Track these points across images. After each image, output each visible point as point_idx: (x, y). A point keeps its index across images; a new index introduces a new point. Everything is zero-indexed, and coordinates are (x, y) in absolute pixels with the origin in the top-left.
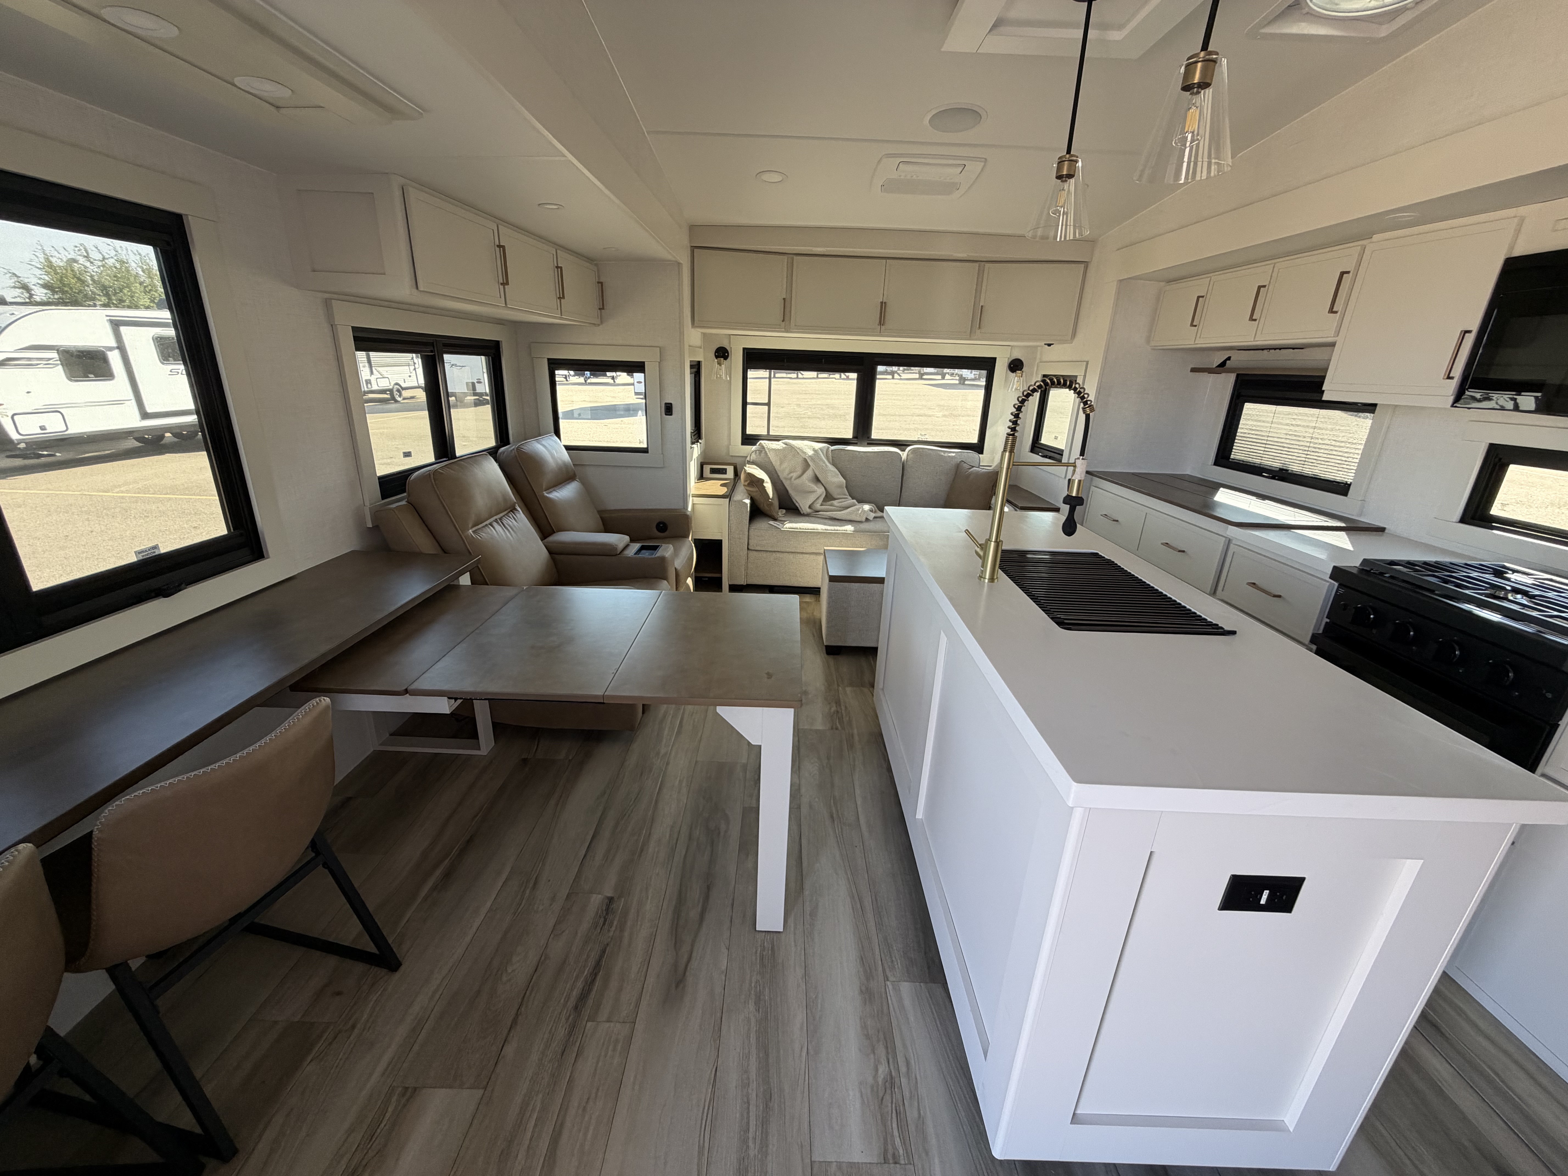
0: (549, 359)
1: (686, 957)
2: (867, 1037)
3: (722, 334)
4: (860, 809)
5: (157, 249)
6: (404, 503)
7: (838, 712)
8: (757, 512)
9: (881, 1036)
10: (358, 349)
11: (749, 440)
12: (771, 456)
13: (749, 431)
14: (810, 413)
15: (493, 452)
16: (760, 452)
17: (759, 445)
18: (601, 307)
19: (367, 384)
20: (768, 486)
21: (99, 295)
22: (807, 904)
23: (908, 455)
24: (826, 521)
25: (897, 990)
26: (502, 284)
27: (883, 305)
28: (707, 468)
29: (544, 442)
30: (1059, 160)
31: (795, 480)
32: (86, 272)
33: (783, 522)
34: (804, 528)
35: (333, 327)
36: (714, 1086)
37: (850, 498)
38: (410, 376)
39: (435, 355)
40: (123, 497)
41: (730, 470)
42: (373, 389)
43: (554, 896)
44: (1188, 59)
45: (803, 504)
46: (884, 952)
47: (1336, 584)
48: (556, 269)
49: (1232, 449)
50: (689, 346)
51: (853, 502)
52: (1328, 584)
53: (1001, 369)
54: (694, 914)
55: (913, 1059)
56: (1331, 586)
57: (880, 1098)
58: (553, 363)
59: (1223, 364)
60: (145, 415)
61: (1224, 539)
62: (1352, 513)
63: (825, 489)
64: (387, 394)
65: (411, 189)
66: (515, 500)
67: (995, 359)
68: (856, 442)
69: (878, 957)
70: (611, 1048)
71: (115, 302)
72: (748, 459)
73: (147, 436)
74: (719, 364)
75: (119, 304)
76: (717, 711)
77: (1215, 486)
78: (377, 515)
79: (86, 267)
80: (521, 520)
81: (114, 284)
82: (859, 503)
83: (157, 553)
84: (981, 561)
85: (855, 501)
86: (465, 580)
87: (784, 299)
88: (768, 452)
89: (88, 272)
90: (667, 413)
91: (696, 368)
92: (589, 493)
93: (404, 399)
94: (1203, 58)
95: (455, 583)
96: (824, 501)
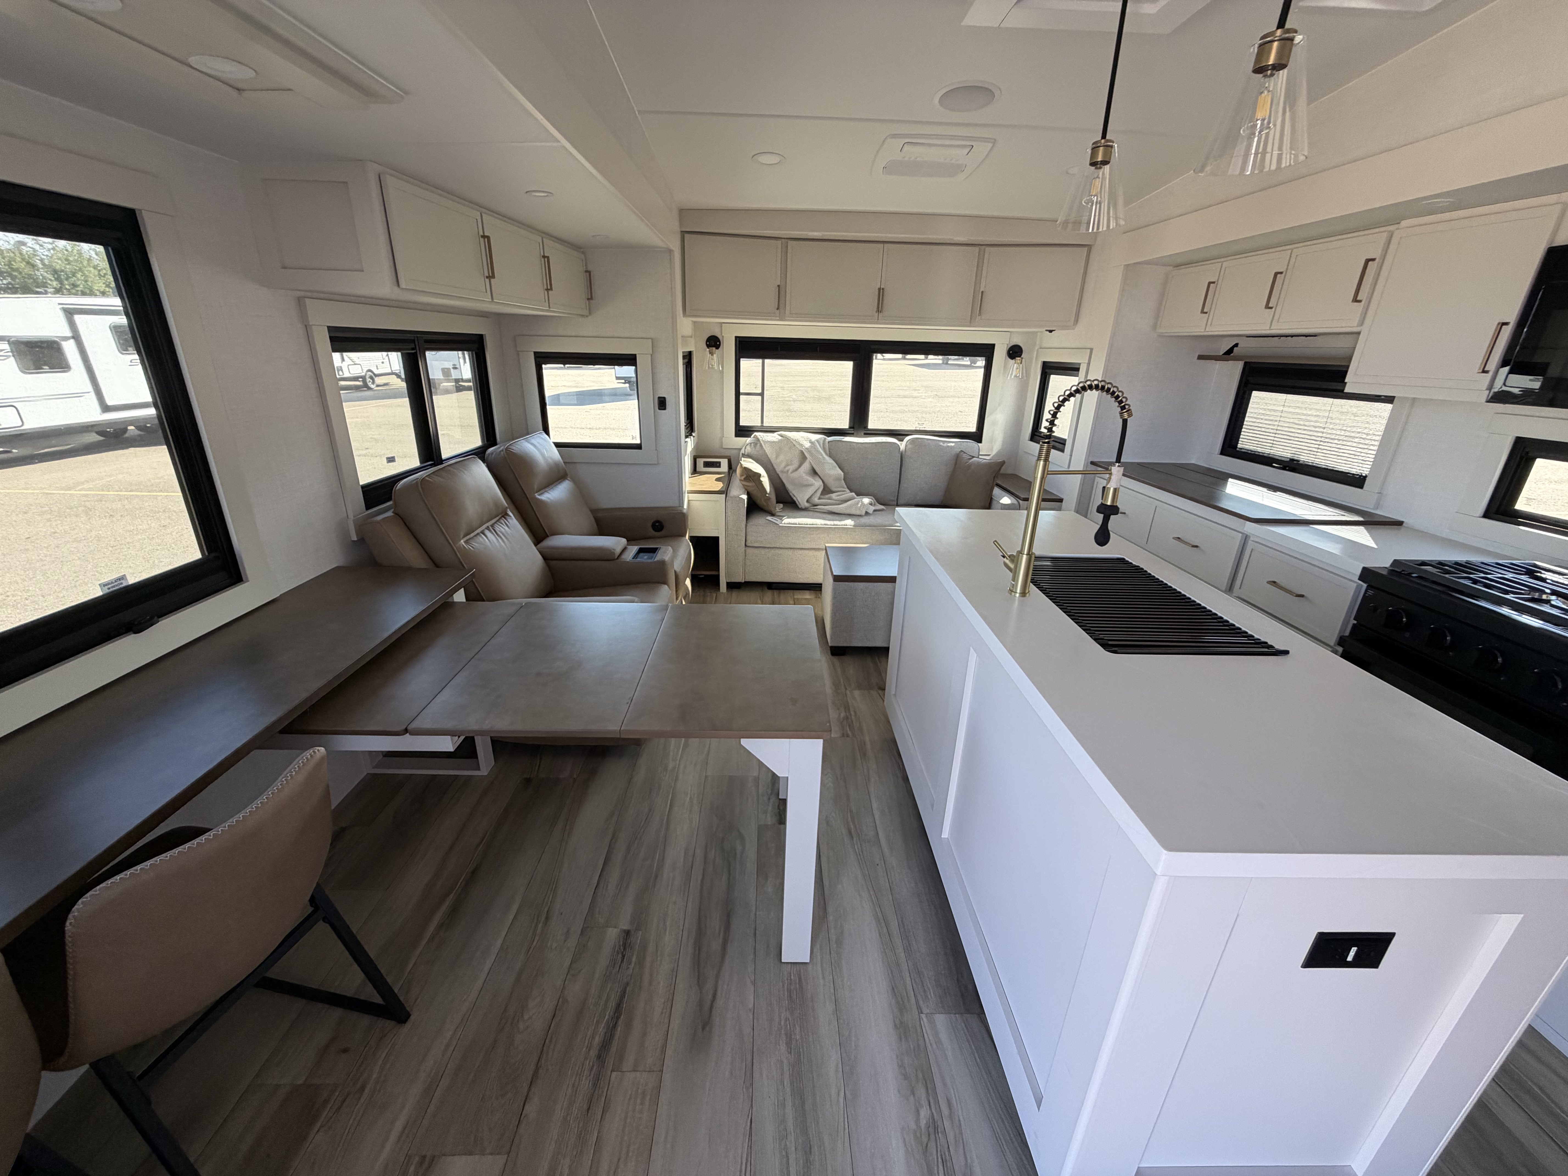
0: (535, 353)
1: (710, 996)
2: (905, 1077)
3: (713, 324)
4: (877, 822)
5: (108, 250)
6: (390, 514)
7: (847, 718)
8: (754, 507)
9: (920, 1075)
10: (334, 350)
11: (742, 431)
12: (768, 450)
13: (742, 423)
14: (794, 397)
15: (479, 453)
16: (756, 444)
17: (754, 437)
18: (590, 297)
19: (338, 371)
20: (765, 481)
21: (51, 280)
22: (832, 931)
23: (906, 446)
24: (824, 516)
25: (932, 1022)
26: (487, 277)
27: (881, 291)
28: (700, 462)
29: (533, 441)
30: (1094, 146)
31: (791, 473)
32: (35, 255)
33: (781, 517)
34: (803, 523)
35: (307, 327)
36: (750, 1139)
37: (848, 491)
38: (383, 363)
39: (416, 353)
40: (86, 495)
41: (724, 463)
42: (345, 376)
43: (568, 931)
44: (1262, 38)
45: (801, 498)
46: (915, 982)
47: (1365, 585)
48: (543, 259)
49: (1239, 438)
50: (682, 337)
51: (852, 495)
52: (1355, 585)
53: (1000, 355)
54: (716, 945)
55: (954, 1098)
56: (1359, 587)
57: (924, 1145)
58: (539, 357)
59: (1230, 351)
60: (106, 408)
61: (1241, 535)
62: (1368, 505)
63: (823, 482)
64: (359, 381)
65: (388, 177)
66: (506, 505)
67: (993, 345)
68: (853, 432)
69: (910, 988)
70: (639, 1101)
71: (67, 287)
72: (742, 451)
73: (108, 430)
74: (711, 353)
75: (72, 289)
76: (742, 743)
77: (1223, 477)
78: (361, 527)
79: (35, 250)
80: (513, 527)
81: (65, 268)
82: (857, 496)
83: (124, 584)
84: (1011, 575)
85: (853, 494)
86: (460, 596)
87: (779, 286)
88: (763, 445)
89: (38, 256)
90: (661, 408)
91: (688, 358)
92: (581, 492)
93: (378, 386)
94: (1279, 36)
95: (450, 600)
96: (822, 494)
